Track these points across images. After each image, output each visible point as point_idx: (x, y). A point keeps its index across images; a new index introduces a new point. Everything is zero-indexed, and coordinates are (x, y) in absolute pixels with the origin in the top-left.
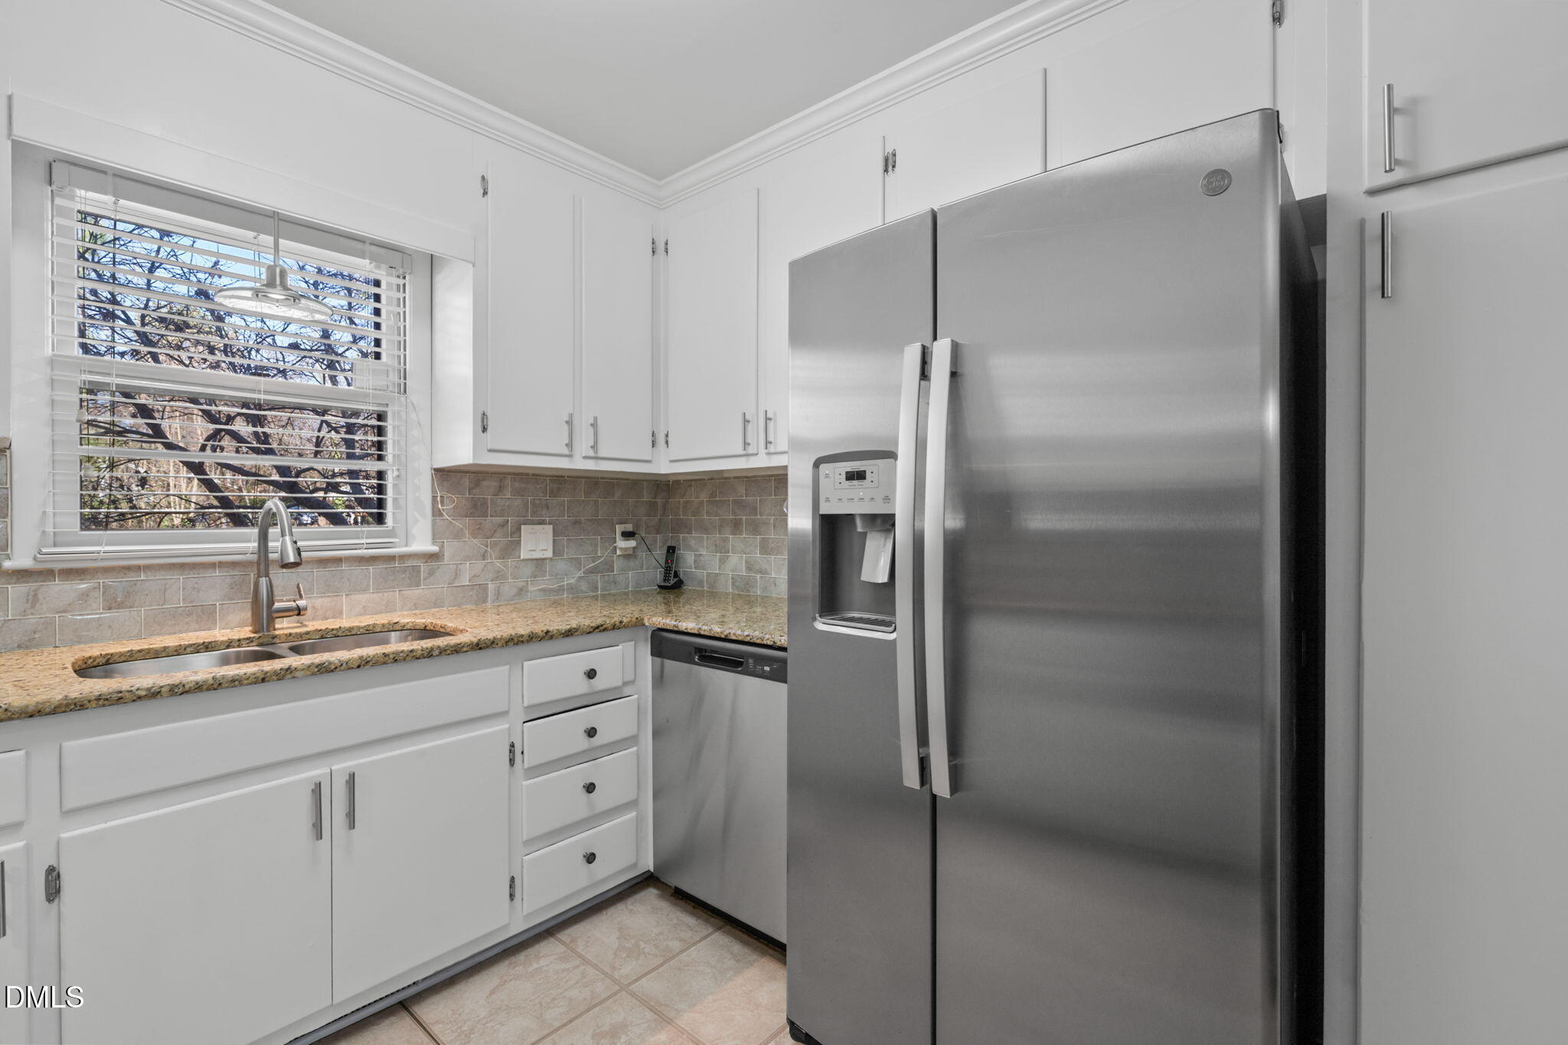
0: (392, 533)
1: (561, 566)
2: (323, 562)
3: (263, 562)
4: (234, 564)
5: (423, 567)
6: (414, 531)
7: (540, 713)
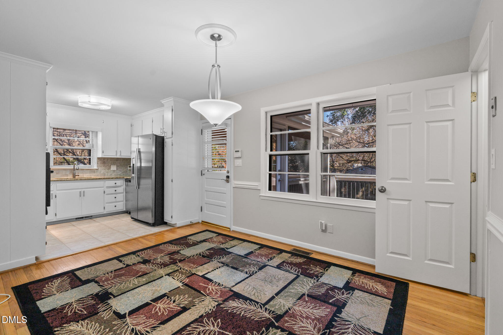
0: (91, 166)
1: (118, 171)
2: (82, 170)
3: (74, 169)
4: (71, 170)
5: (96, 171)
6: (94, 166)
7: (108, 187)
